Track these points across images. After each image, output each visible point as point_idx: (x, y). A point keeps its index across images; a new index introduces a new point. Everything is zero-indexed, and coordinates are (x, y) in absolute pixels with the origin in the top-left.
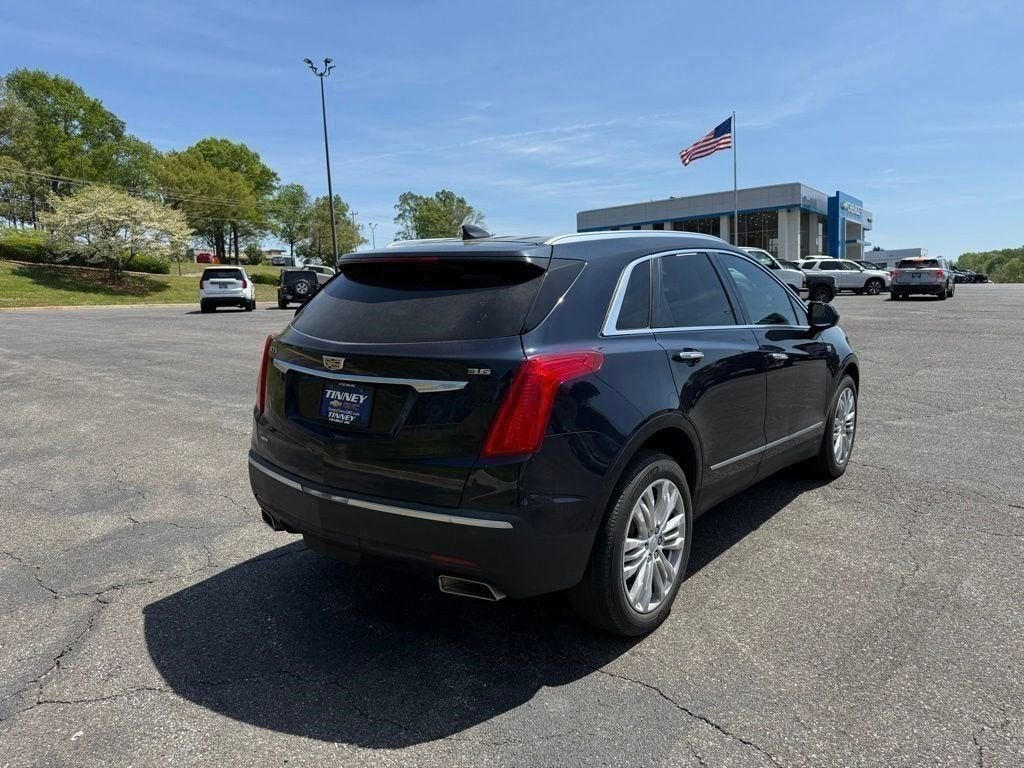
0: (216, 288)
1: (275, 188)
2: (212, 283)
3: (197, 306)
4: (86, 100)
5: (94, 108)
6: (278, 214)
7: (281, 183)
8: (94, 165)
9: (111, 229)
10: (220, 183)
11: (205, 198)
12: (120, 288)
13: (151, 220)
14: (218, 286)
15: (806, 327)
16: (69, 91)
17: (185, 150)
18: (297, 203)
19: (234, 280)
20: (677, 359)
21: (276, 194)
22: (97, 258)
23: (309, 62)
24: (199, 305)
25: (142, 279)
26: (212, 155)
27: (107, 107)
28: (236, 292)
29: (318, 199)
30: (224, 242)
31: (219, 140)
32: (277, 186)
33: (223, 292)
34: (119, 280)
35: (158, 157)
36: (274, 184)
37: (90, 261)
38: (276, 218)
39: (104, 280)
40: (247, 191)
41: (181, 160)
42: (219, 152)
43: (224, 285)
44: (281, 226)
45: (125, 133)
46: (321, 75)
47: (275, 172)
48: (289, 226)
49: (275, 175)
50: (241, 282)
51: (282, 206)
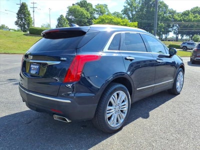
15: (169, 55)
20: (126, 59)
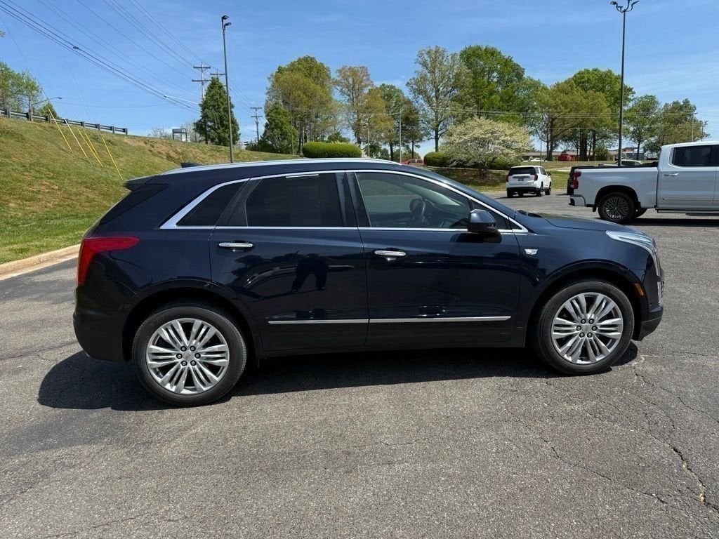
0: (516, 181)
1: (630, 100)
2: (514, 177)
3: (505, 193)
4: (502, 58)
5: (507, 62)
6: (632, 120)
7: (635, 96)
8: (502, 99)
9: (483, 142)
10: (585, 101)
11: (573, 114)
12: (483, 181)
13: (506, 135)
14: (517, 179)
16: (492, 55)
17: (563, 81)
18: (648, 110)
19: (529, 175)
21: (630, 104)
22: (471, 163)
23: (615, 3)
24: (506, 192)
25: (498, 175)
26: (583, 82)
27: (515, 61)
28: (529, 183)
29: (666, 105)
30: (586, 144)
31: (591, 70)
32: (632, 98)
33: (521, 184)
34: (483, 176)
35: (545, 88)
36: (629, 97)
37: (468, 165)
38: (628, 123)
39: (475, 176)
40: (605, 105)
41: (560, 89)
42: (589, 79)
43: (522, 178)
44: (632, 129)
45: (524, 76)
46: (625, 11)
47: (631, 87)
48: (638, 129)
49: (630, 90)
50: (533, 176)
51: (635, 114)
